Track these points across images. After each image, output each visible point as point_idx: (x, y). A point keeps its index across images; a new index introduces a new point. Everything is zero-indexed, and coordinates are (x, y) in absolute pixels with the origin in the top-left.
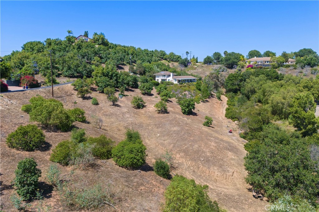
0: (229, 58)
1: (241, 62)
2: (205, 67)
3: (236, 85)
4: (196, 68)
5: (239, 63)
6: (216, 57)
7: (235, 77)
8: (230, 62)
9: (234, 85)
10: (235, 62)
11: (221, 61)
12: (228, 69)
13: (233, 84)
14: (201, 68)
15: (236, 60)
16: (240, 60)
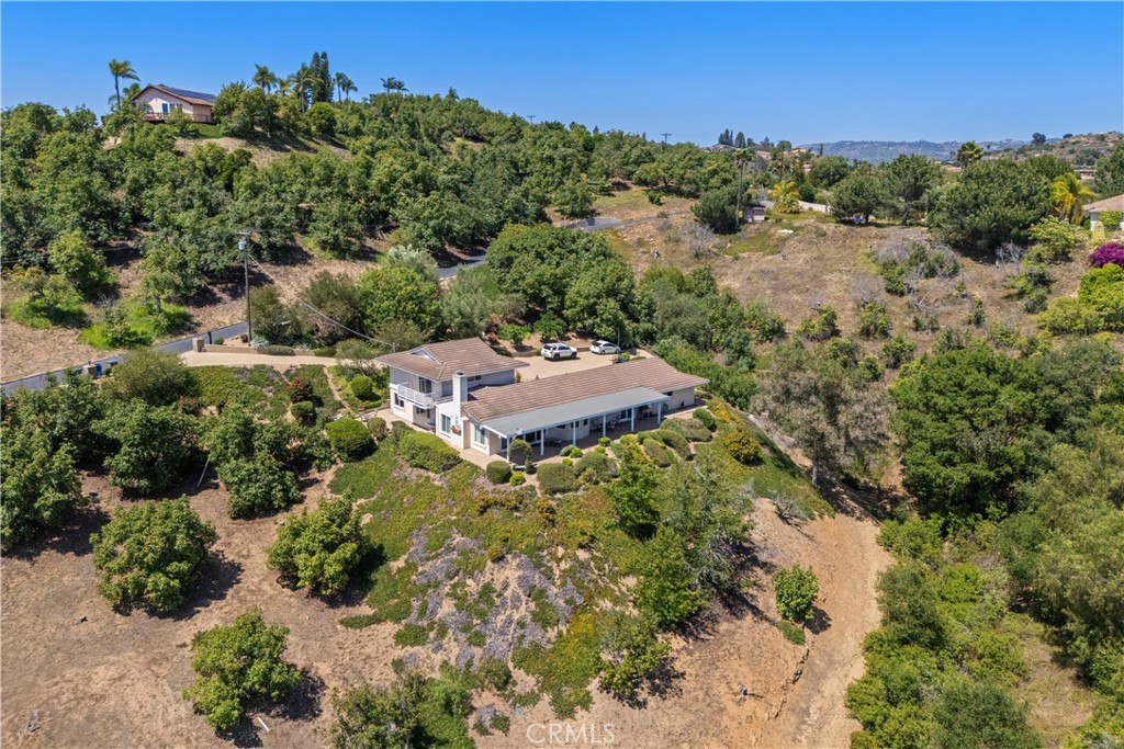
0: (976, 197)
1: (1054, 227)
2: (834, 239)
3: (973, 460)
4: (784, 240)
5: (1037, 231)
6: (899, 184)
7: (974, 394)
8: (982, 219)
9: (956, 459)
10: (1015, 224)
11: (931, 206)
12: (967, 261)
13: (954, 448)
14: (811, 242)
15: (1019, 212)
16: (1052, 210)
